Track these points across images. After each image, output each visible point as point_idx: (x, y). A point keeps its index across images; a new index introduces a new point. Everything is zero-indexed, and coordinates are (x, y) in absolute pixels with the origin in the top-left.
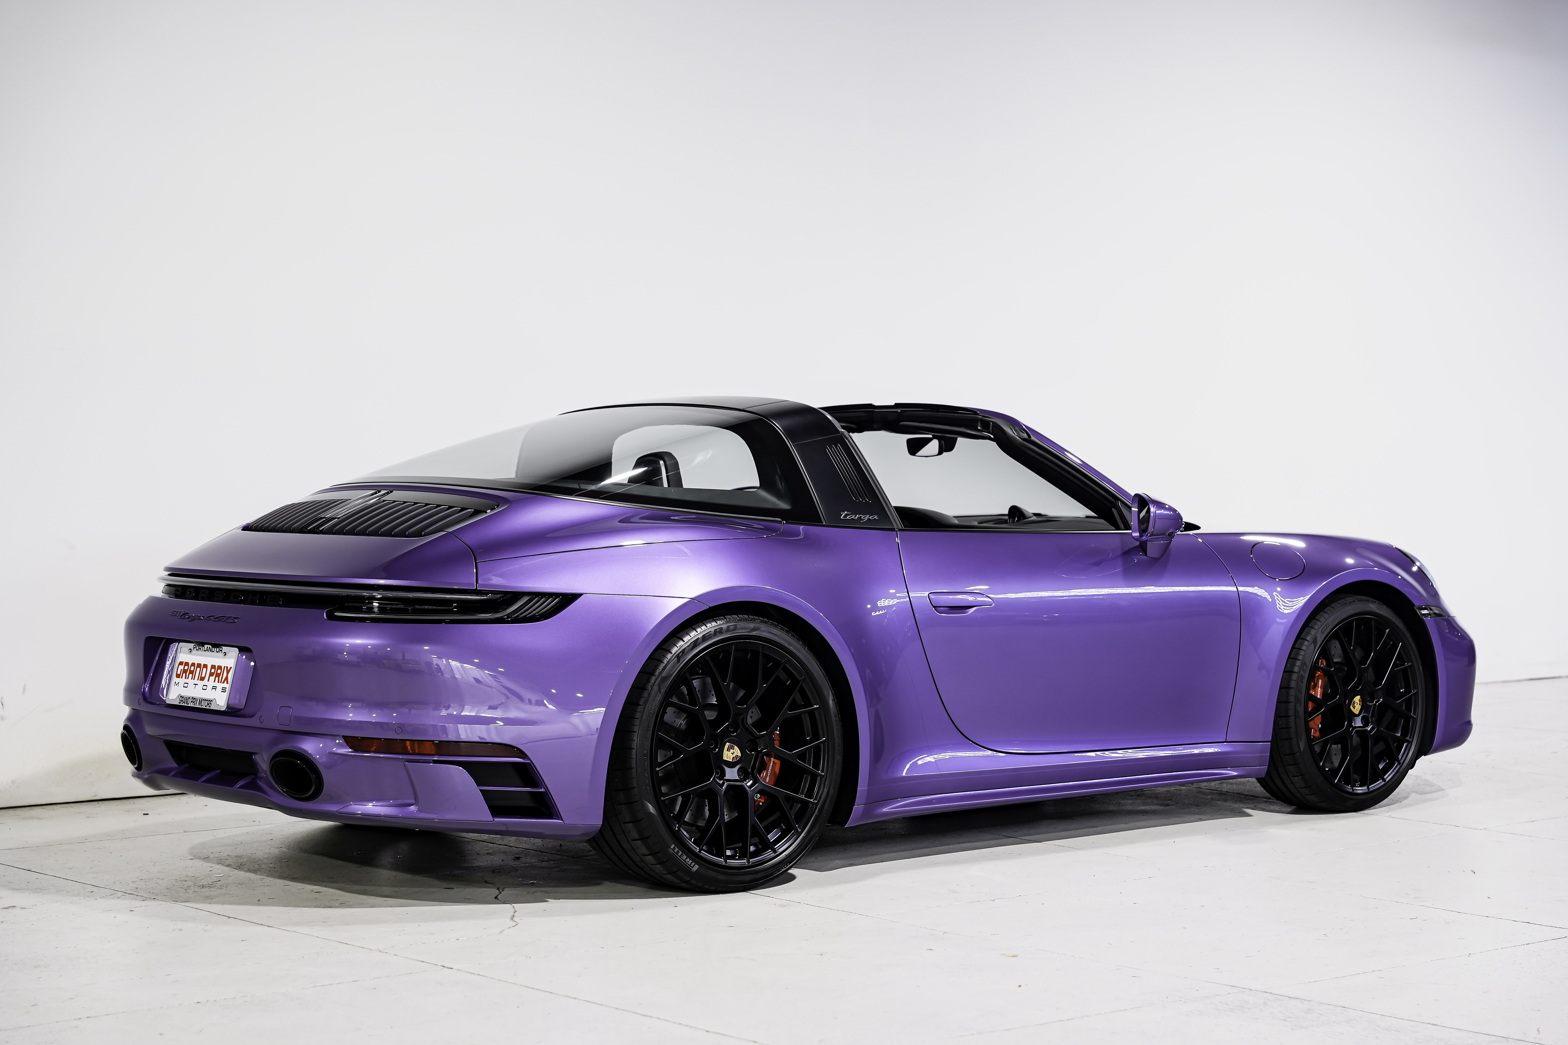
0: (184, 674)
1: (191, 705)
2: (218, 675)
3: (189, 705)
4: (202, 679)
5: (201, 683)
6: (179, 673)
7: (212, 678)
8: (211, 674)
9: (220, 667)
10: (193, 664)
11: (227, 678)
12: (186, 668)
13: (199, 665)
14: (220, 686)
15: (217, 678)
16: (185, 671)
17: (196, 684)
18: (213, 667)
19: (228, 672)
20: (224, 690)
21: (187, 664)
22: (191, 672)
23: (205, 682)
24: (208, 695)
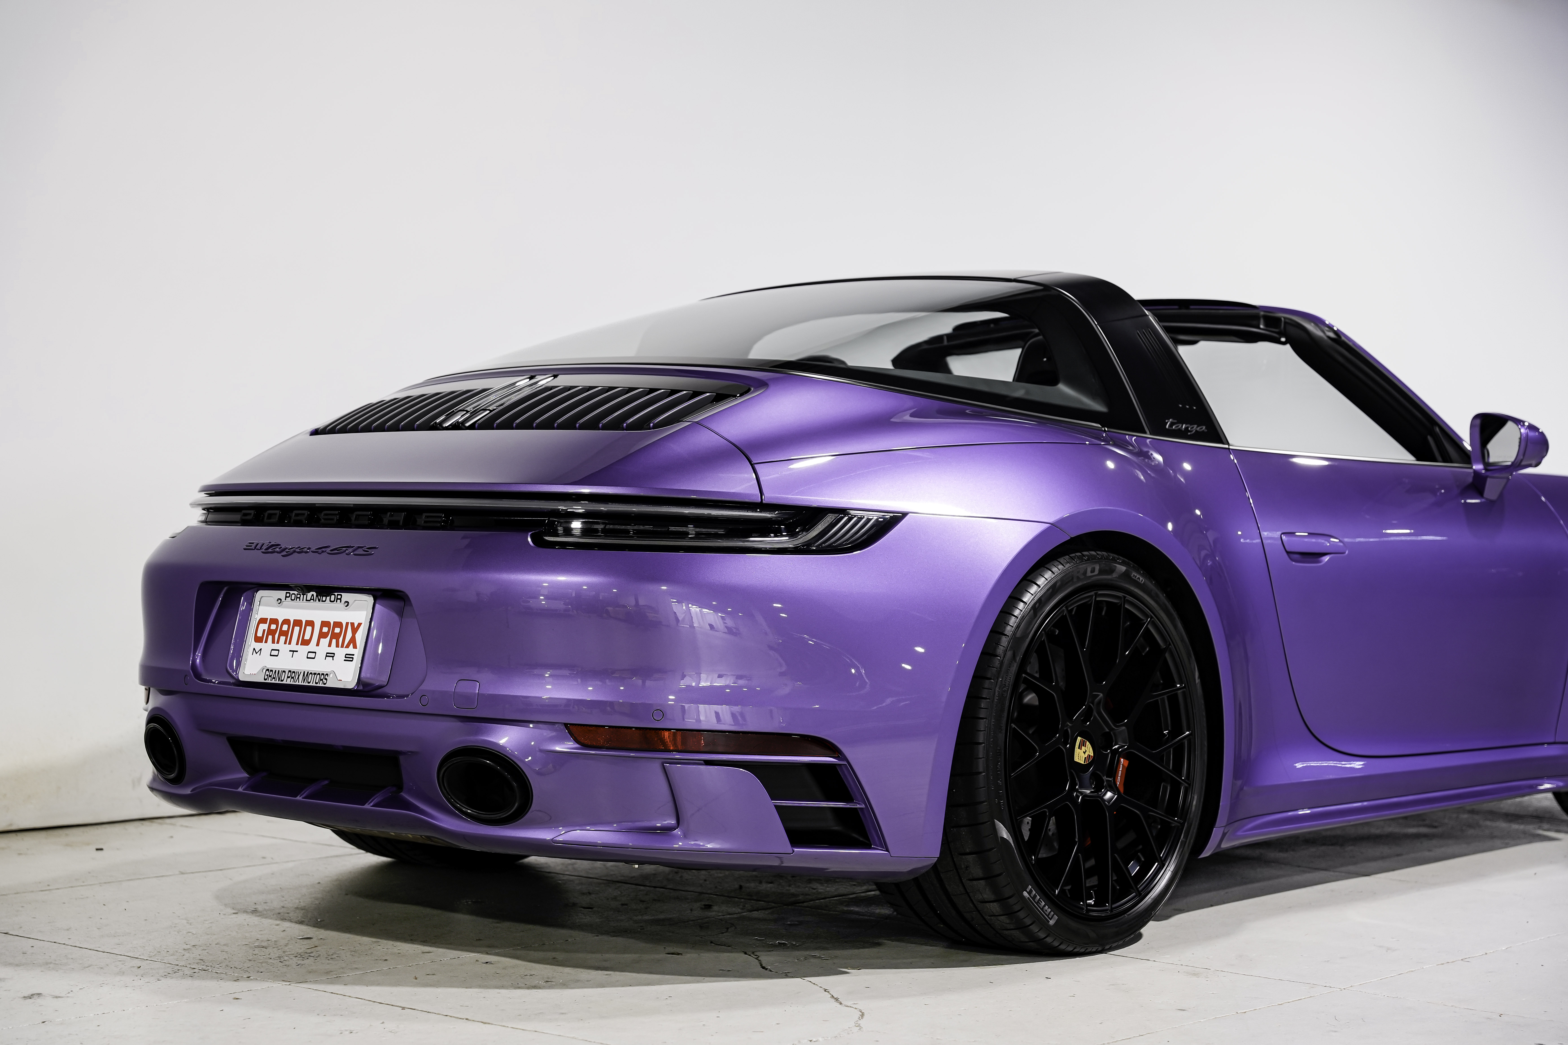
0: (270, 637)
1: (289, 682)
2: (336, 636)
3: (284, 682)
4: (306, 643)
5: (303, 650)
6: (260, 634)
7: (325, 642)
8: (322, 635)
9: (338, 624)
10: (286, 622)
11: (353, 641)
12: (273, 627)
13: (298, 623)
14: (341, 653)
15: (334, 641)
16: (271, 632)
17: (293, 651)
18: (325, 624)
19: (355, 630)
20: (349, 658)
21: (274, 621)
22: (283, 633)
23: (312, 646)
24: (320, 665)
